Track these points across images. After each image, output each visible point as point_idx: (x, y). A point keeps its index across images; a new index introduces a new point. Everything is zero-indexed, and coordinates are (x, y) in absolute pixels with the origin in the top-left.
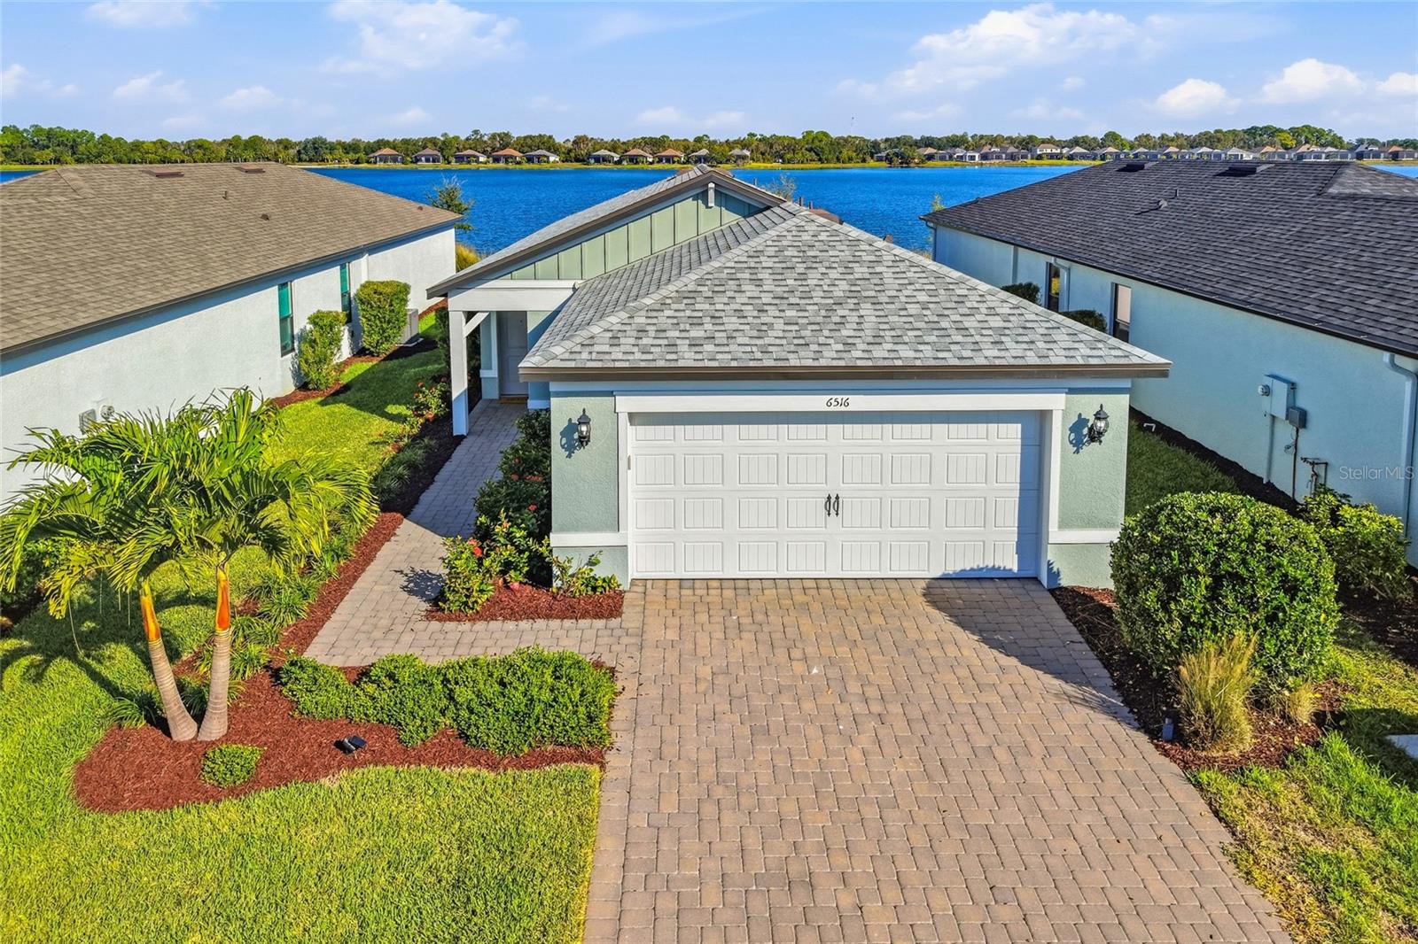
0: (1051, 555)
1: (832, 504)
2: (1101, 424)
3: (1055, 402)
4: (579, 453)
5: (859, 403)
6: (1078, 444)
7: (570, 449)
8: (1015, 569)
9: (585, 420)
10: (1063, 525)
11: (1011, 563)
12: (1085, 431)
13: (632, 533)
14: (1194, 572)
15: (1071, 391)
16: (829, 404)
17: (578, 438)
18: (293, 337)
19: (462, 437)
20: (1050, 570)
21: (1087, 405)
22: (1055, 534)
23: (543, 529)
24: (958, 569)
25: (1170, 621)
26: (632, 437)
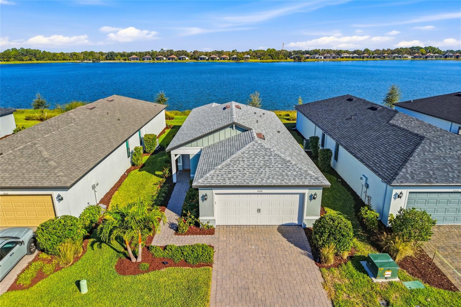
0: (304, 221)
1: (259, 211)
2: (315, 196)
3: (307, 192)
4: (205, 201)
5: (264, 191)
6: (311, 200)
7: (203, 200)
8: (297, 223)
9: (206, 195)
10: (307, 215)
11: (296, 222)
12: (312, 197)
13: (216, 217)
14: (325, 232)
15: (310, 189)
16: (258, 191)
17: (204, 198)
18: (130, 153)
19: (175, 183)
20: (304, 224)
21: (313, 192)
22: (305, 217)
23: (197, 216)
24: (285, 223)
25: (321, 241)
26: (216, 198)
